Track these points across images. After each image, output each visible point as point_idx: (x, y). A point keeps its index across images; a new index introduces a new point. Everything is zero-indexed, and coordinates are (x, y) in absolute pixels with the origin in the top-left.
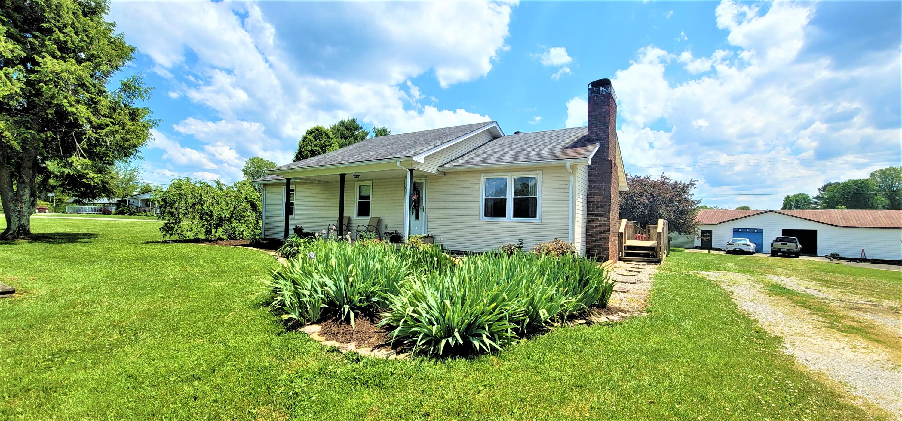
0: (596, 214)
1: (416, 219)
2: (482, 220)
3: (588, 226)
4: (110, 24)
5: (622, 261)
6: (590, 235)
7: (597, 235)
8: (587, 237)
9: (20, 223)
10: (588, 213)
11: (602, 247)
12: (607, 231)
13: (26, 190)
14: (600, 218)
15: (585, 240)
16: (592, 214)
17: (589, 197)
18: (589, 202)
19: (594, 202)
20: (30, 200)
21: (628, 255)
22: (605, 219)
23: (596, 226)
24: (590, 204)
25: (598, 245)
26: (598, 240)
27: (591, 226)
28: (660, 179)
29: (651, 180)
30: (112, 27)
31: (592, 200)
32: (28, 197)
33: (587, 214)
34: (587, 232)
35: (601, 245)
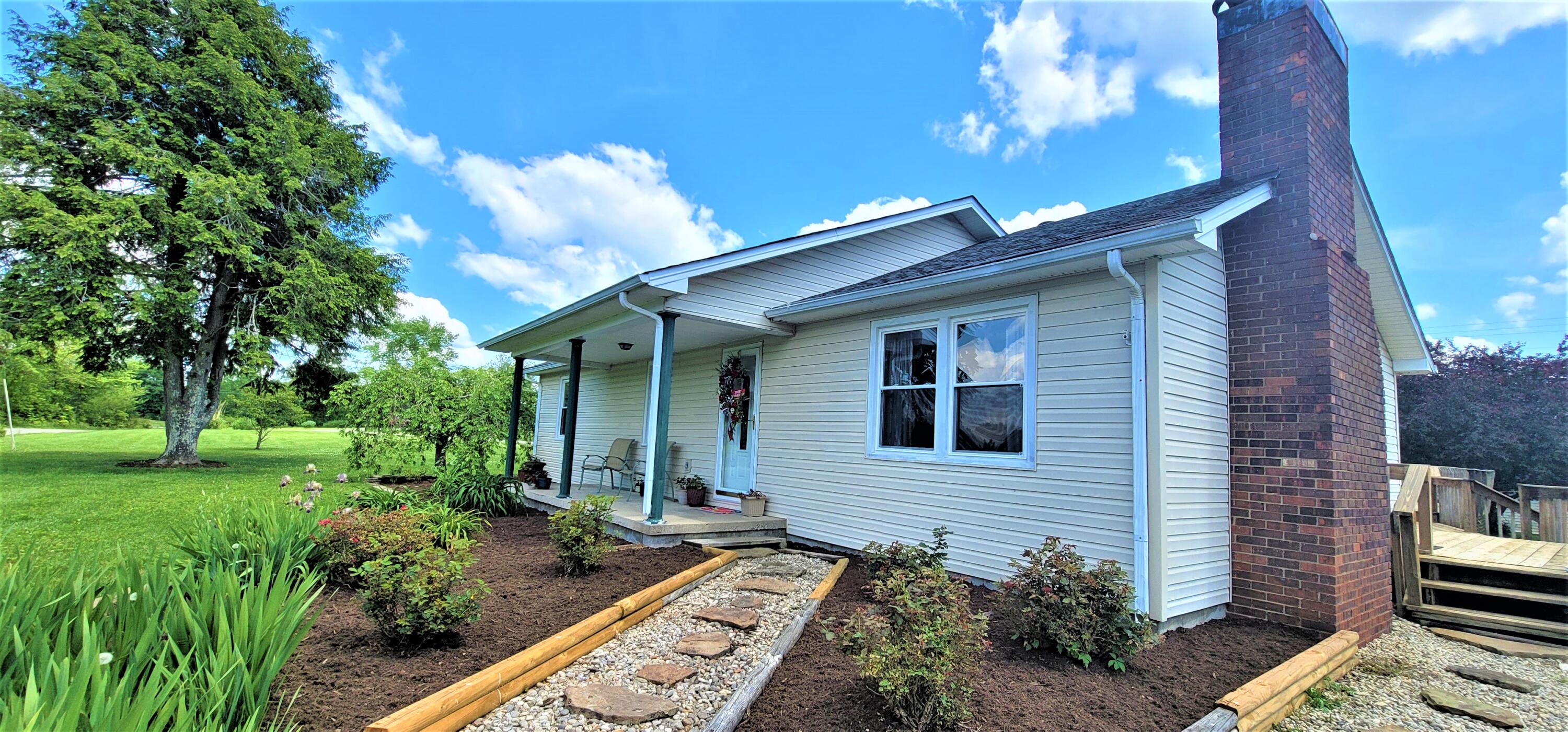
0: (1266, 444)
1: (742, 448)
2: (871, 458)
3: (1235, 488)
4: (356, 127)
5: (1415, 620)
6: (1245, 522)
7: (1278, 526)
8: (1233, 530)
9: (180, 440)
10: (1237, 440)
11: (1301, 575)
12: (1319, 512)
13: (198, 388)
14: (1285, 461)
15: (1225, 538)
16: (1253, 444)
17: (1237, 384)
18: (1238, 400)
19: (1258, 399)
20: (202, 404)
21: (1446, 598)
22: (1312, 464)
23: (1269, 489)
24: (1244, 409)
25: (1284, 564)
26: (1281, 544)
27: (1247, 488)
28: (1555, 353)
29: (1525, 355)
30: (360, 132)
31: (1250, 391)
32: (200, 398)
33: (1232, 442)
34: (1234, 512)
35: (1296, 566)
